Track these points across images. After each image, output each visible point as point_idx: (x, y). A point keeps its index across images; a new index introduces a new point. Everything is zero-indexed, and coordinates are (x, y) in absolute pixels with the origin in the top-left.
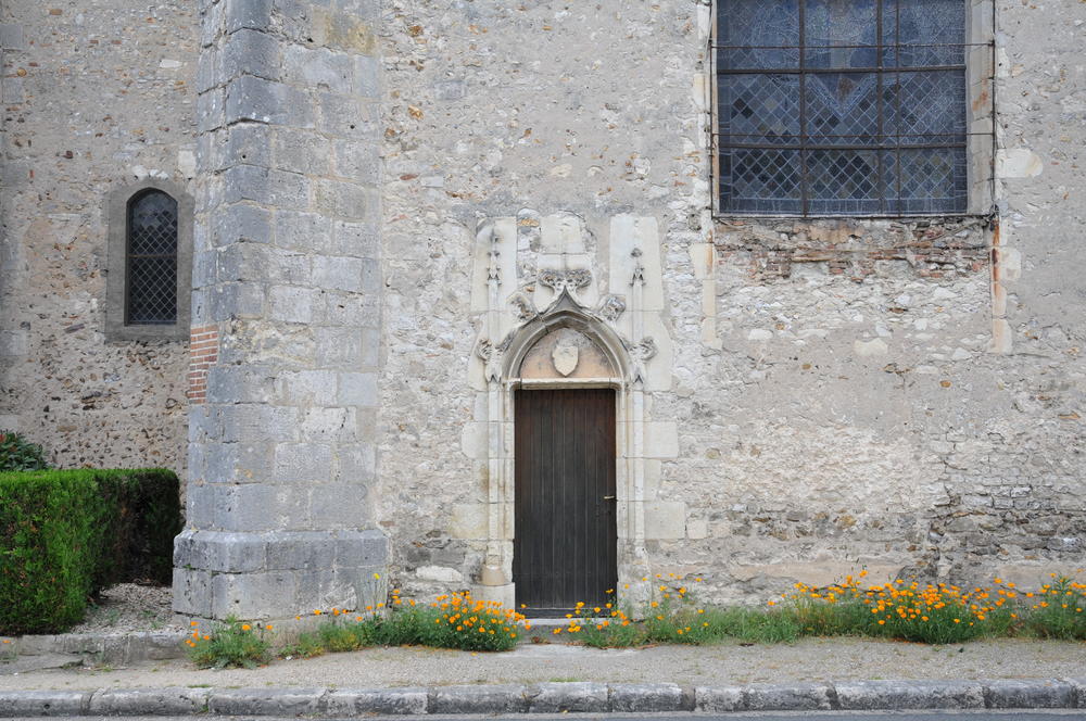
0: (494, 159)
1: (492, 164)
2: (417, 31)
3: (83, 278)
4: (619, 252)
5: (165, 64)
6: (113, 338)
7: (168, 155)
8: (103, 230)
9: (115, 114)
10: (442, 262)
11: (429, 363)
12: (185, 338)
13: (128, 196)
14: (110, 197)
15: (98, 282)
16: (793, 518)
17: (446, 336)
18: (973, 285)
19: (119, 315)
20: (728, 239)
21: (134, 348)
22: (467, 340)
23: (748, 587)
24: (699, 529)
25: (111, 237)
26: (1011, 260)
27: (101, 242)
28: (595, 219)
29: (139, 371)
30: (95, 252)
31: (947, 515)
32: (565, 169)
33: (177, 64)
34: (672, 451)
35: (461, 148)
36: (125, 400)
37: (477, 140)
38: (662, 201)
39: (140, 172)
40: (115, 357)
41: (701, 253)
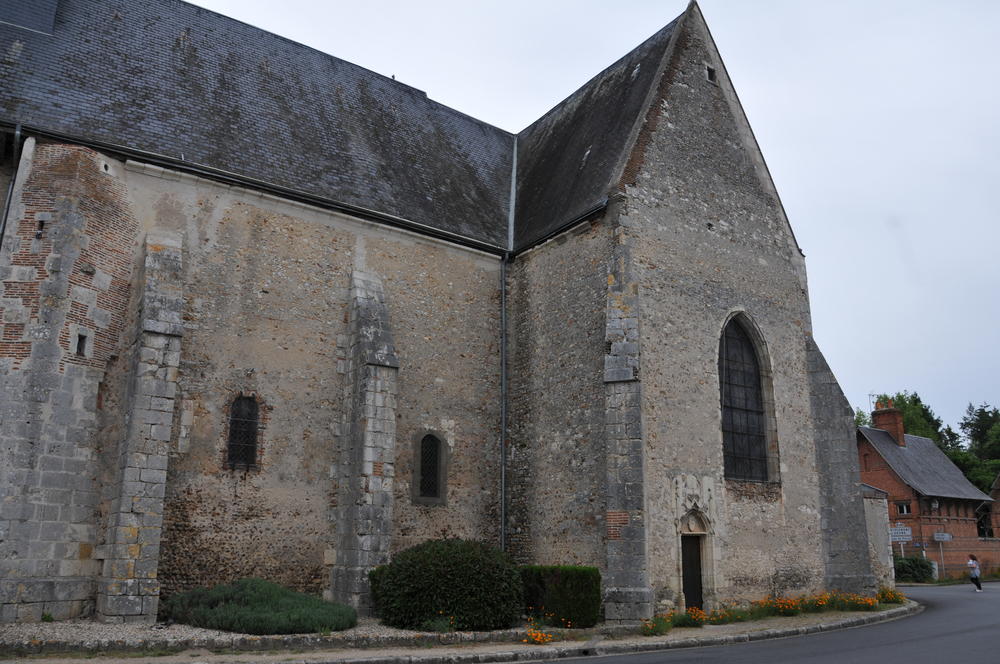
0: (675, 455)
1: (674, 456)
2: (653, 407)
3: (404, 473)
4: (705, 489)
5: (437, 380)
6: (415, 502)
7: (437, 420)
8: (412, 451)
9: (418, 399)
10: (663, 490)
11: (662, 526)
12: (444, 504)
13: (422, 437)
14: (415, 437)
15: (409, 476)
16: (746, 580)
17: (665, 516)
18: (777, 504)
19: (418, 492)
20: (729, 487)
21: (422, 507)
22: (671, 518)
23: (738, 603)
24: (727, 584)
25: (415, 455)
26: (784, 498)
27: (411, 457)
28: (699, 476)
29: (424, 518)
30: (408, 461)
31: (776, 578)
32: (691, 460)
33: (441, 381)
34: (720, 558)
35: (666, 450)
36: (418, 531)
37: (670, 447)
38: (714, 473)
39: (427, 426)
40: (415, 511)
41: (723, 490)
